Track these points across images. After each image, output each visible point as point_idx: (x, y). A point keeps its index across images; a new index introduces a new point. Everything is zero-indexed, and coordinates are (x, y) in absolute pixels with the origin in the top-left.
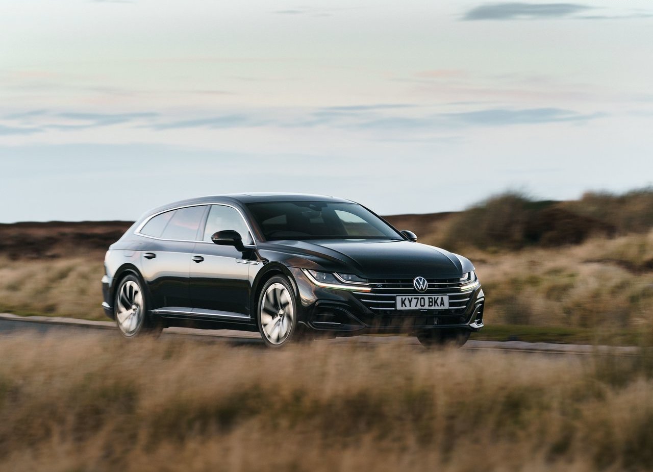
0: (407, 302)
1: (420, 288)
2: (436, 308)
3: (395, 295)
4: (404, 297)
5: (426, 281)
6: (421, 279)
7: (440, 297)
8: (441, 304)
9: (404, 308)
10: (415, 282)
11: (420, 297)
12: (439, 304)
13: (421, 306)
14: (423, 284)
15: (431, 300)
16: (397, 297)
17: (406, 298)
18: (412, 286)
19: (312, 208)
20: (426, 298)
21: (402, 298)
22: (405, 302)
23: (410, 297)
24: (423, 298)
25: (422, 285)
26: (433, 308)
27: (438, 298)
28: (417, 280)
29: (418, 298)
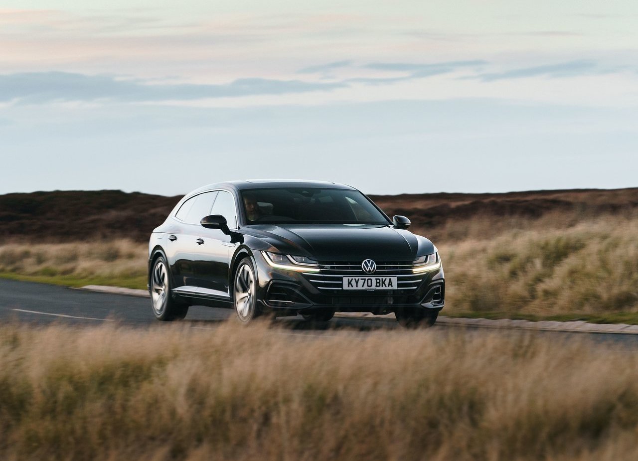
0: (353, 283)
1: (368, 270)
2: (384, 288)
3: (342, 276)
4: (350, 278)
5: (375, 264)
6: (369, 262)
7: (388, 279)
8: (389, 285)
9: (350, 288)
10: (363, 263)
11: (367, 278)
12: (387, 285)
13: (368, 286)
14: (371, 266)
15: (378, 281)
16: (344, 278)
17: (352, 279)
18: (361, 268)
19: (304, 194)
20: (374, 279)
21: (349, 279)
22: (352, 283)
23: (357, 278)
24: (371, 279)
25: (369, 267)
26: (380, 288)
27: (386, 279)
28: (365, 263)
29: (365, 279)
